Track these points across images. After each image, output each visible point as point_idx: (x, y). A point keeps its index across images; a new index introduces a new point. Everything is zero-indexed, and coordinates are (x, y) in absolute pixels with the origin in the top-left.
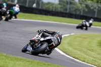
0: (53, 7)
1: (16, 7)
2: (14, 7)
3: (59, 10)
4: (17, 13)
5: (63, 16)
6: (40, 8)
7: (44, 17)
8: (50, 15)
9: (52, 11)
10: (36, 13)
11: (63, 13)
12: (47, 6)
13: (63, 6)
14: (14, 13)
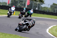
0: (47, 10)
1: (31, 11)
2: (30, 11)
3: (51, 11)
4: (32, 14)
5: (53, 15)
6: (40, 10)
7: (42, 15)
8: (46, 14)
9: (47, 12)
10: (38, 13)
11: (53, 13)
12: (44, 9)
13: (53, 9)
14: (30, 14)
